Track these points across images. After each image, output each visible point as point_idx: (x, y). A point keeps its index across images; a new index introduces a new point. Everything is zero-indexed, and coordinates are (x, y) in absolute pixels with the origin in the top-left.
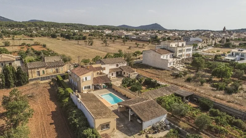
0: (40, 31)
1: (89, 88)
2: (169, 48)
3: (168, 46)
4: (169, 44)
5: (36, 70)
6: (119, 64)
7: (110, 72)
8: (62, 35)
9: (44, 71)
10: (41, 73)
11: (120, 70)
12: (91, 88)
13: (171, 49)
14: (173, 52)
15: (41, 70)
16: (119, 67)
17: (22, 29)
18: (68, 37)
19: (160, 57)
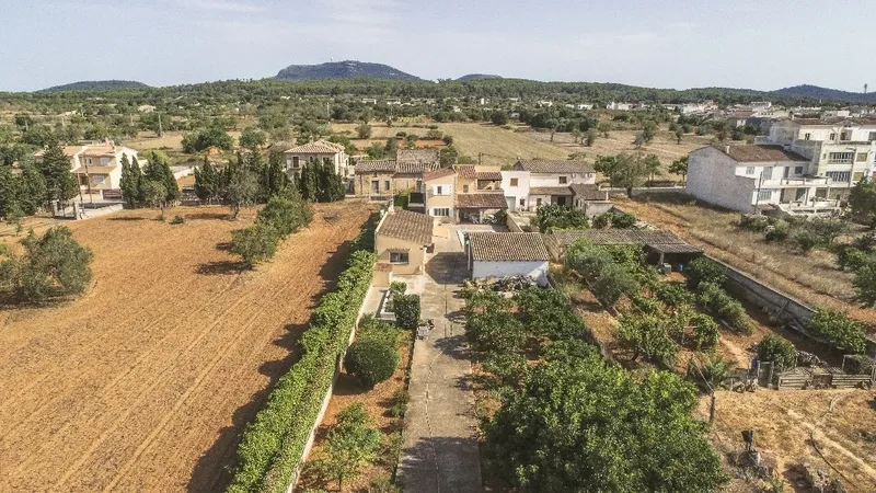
0: (475, 106)
1: (447, 214)
2: (794, 147)
3: (791, 139)
4: (795, 129)
5: (371, 178)
6: (568, 176)
7: (531, 194)
8: (524, 117)
9: (388, 182)
10: (382, 185)
11: (570, 193)
12: (451, 214)
13: (802, 150)
14: (805, 159)
15: (382, 179)
16: (568, 185)
17: (430, 101)
18: (538, 122)
19: (732, 168)
